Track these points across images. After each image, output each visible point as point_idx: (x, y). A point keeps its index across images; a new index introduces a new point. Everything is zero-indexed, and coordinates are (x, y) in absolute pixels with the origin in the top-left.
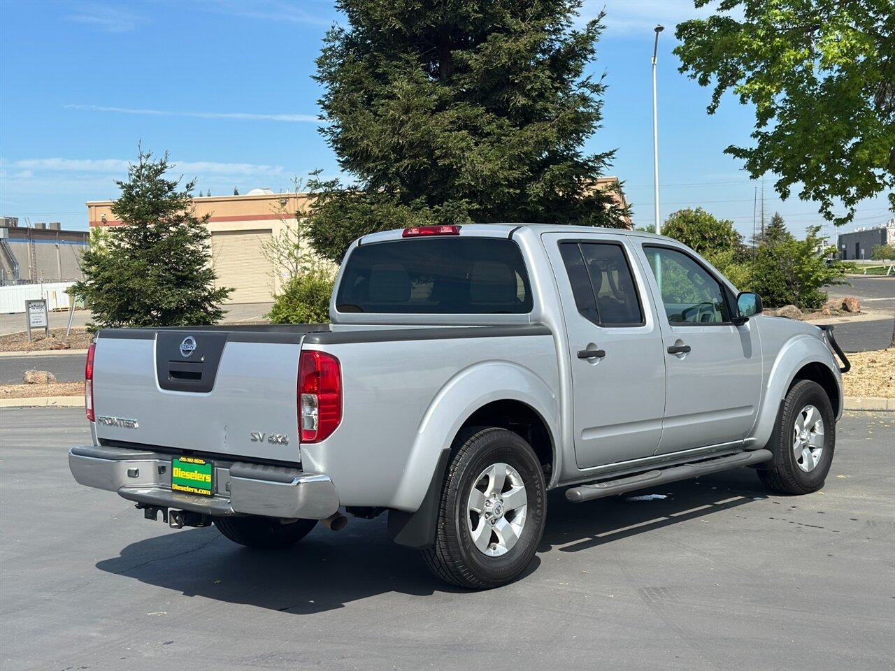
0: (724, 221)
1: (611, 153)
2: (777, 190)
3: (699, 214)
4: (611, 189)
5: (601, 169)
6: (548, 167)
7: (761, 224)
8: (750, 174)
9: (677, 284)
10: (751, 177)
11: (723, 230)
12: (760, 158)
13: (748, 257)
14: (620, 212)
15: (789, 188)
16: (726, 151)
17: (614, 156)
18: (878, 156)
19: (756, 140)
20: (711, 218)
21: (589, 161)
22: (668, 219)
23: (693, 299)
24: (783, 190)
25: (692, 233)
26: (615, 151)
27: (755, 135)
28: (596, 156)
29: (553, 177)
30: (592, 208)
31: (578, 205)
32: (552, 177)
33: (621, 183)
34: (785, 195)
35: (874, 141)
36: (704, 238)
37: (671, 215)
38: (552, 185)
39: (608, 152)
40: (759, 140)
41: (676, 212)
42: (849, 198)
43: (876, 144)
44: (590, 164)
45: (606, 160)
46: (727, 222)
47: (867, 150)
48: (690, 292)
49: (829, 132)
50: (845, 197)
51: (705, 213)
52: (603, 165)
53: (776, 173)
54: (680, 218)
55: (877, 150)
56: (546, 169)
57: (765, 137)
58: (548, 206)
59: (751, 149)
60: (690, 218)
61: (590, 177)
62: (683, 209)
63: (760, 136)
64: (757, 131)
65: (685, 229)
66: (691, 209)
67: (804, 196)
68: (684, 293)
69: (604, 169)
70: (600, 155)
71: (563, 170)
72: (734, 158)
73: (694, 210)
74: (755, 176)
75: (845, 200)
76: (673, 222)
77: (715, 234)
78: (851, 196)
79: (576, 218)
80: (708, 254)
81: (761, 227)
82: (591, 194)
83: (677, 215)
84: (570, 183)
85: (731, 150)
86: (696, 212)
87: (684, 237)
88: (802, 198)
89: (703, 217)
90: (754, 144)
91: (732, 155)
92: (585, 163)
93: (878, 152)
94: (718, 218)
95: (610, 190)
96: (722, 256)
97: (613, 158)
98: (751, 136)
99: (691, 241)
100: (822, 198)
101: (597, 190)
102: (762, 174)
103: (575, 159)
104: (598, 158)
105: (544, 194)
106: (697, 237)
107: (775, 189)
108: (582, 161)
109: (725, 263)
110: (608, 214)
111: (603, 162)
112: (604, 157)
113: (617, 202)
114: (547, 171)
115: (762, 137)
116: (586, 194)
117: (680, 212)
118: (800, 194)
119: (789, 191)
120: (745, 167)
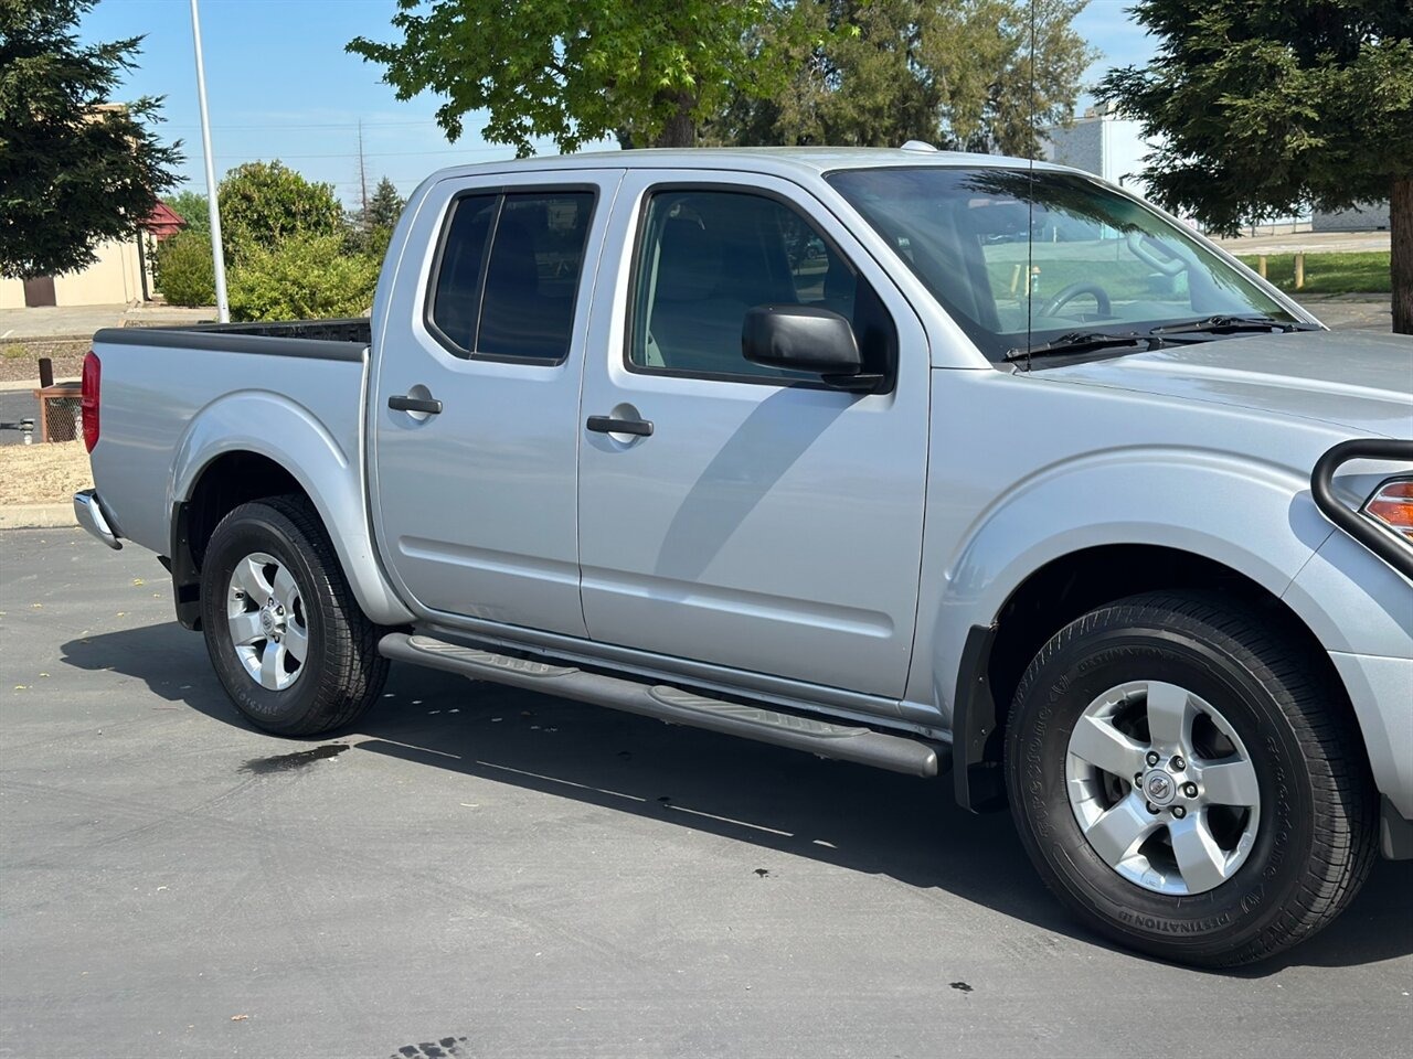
0: (320, 184)
1: (133, 43)
2: (439, 123)
3: (276, 171)
4: (139, 111)
5: (116, 72)
6: (11, 61)
7: (361, 194)
8: (396, 89)
9: (252, 290)
10: (399, 96)
11: (320, 199)
12: (409, 62)
13: (358, 246)
14: (160, 155)
15: (461, 121)
16: (349, 48)
17: (138, 49)
18: (623, 62)
19: (402, 29)
20: (297, 179)
21: (91, 55)
22: (225, 179)
23: (281, 313)
24: (449, 122)
25: (268, 203)
26: (141, 38)
27: (400, 21)
28: (105, 47)
29: (23, 81)
30: (104, 146)
31: (76, 140)
32: (21, 82)
33: (157, 100)
34: (454, 133)
35: (615, 36)
36: (289, 213)
37: (230, 172)
38: (20, 98)
39: (126, 39)
40: (406, 31)
41: (238, 167)
42: (568, 140)
43: (618, 42)
44: (94, 61)
45: (123, 54)
46: (324, 186)
47: (604, 50)
48: (276, 302)
49: (539, 15)
50: (560, 138)
51: (287, 169)
52: (119, 64)
53: (437, 91)
54: (246, 177)
55: (621, 53)
56: (6, 65)
57: (415, 27)
58: (15, 139)
59: (393, 46)
60: (262, 179)
61: (96, 87)
62: (250, 163)
63: (407, 24)
64: (401, 14)
65: (256, 196)
66: (263, 162)
67: (487, 133)
68: (264, 304)
69: (120, 72)
70: (113, 46)
71: (41, 68)
72: (365, 60)
73: (269, 165)
74: (404, 95)
75: (559, 142)
76: (234, 184)
77: (307, 207)
78: (569, 135)
79: (75, 164)
80: (300, 238)
81: (362, 200)
82: (100, 118)
83: (240, 173)
84: (57, 95)
85: (358, 46)
86: (272, 167)
87: (256, 211)
88: (486, 138)
89: (284, 177)
90: (398, 38)
91: (361, 56)
92: (83, 61)
93: (622, 56)
94: (310, 179)
95: (136, 112)
96: (321, 243)
97: (138, 52)
98: (393, 22)
99: (269, 217)
100: (518, 140)
101: (112, 112)
102: (416, 93)
103: (66, 50)
104: (110, 51)
105: (7, 114)
106: (277, 210)
107: (437, 120)
108: (77, 56)
109: (329, 254)
110: (136, 159)
111: (120, 59)
112: (119, 50)
113: (150, 135)
114: (9, 69)
115: (411, 24)
116: (89, 119)
117: (244, 166)
118: (484, 130)
119: (460, 126)
120: (385, 78)
